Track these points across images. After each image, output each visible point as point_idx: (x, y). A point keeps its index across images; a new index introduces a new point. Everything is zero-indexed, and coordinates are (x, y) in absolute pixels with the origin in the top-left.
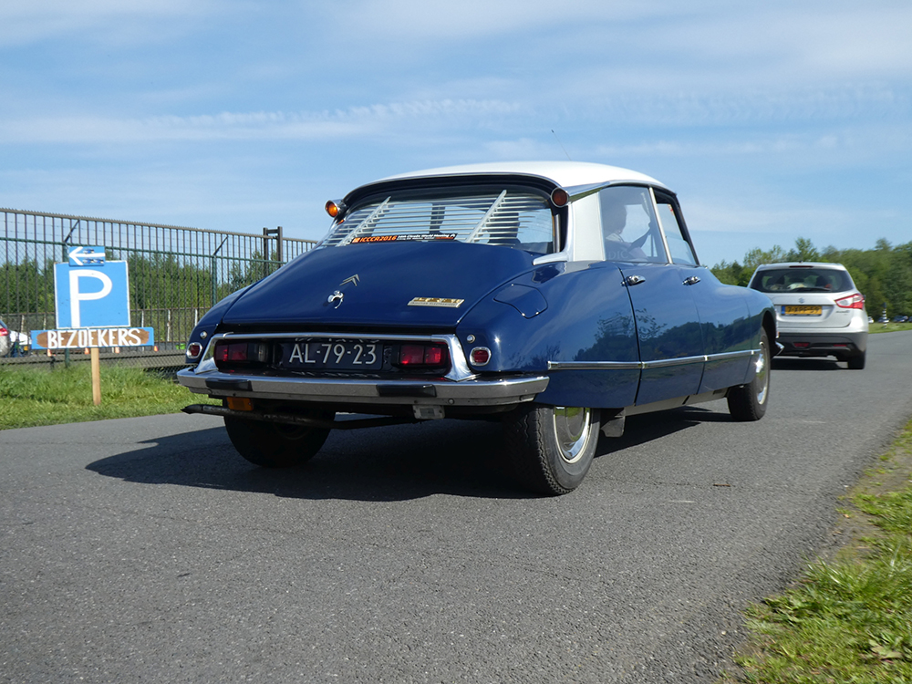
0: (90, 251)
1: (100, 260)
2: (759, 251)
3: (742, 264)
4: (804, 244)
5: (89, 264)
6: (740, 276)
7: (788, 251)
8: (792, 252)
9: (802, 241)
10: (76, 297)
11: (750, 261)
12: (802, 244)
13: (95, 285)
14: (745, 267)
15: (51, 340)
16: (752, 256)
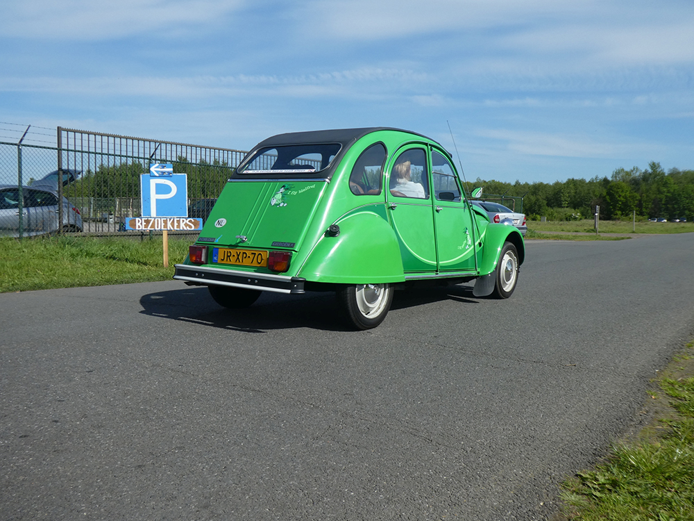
0: (163, 167)
1: (169, 173)
2: (623, 170)
3: (610, 178)
4: (655, 166)
5: (162, 175)
6: (608, 187)
7: (643, 171)
8: (646, 171)
9: (654, 164)
10: (154, 197)
11: (616, 177)
12: (654, 166)
13: (166, 189)
14: (612, 181)
15: (138, 224)
16: (617, 173)
